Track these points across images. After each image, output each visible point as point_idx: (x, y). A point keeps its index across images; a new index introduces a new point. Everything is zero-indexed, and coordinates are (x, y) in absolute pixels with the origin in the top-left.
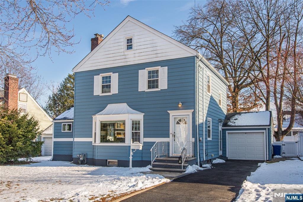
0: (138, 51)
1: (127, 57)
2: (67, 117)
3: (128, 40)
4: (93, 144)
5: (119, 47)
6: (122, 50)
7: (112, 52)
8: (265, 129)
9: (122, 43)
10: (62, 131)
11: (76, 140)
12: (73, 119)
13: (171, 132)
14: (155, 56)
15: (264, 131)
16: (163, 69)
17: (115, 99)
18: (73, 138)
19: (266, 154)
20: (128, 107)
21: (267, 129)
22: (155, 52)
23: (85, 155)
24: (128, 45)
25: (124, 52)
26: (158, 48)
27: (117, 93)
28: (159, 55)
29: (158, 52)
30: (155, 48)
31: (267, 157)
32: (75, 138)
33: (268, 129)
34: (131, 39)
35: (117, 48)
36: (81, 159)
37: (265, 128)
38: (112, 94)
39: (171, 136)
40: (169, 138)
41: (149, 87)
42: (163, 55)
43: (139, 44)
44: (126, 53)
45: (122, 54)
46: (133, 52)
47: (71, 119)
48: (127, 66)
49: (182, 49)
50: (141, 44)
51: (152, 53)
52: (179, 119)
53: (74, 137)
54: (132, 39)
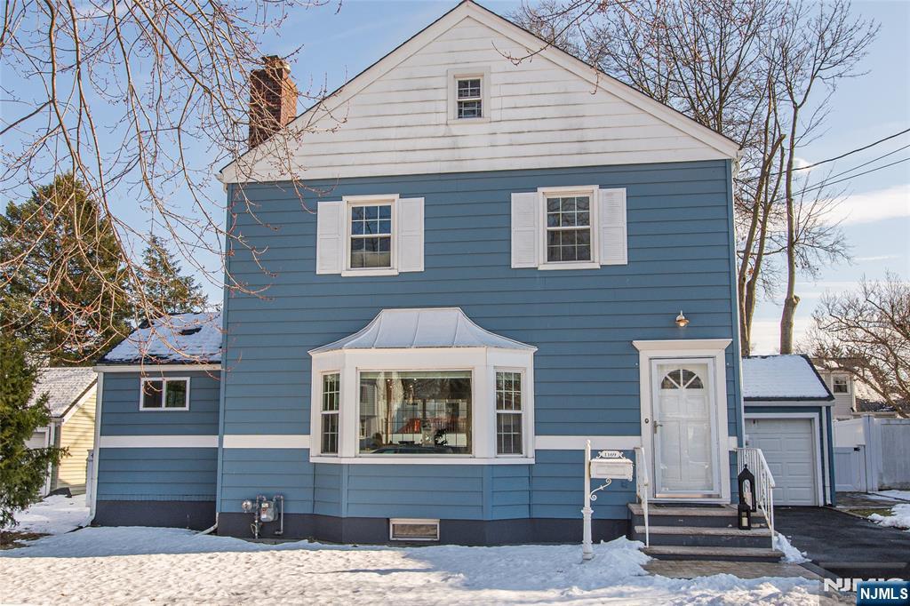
0: (507, 127)
1: (461, 142)
2: (163, 352)
3: (463, 84)
4: (312, 460)
5: (428, 107)
6: (442, 118)
7: (396, 121)
8: (819, 409)
9: (442, 94)
10: (142, 408)
11: (232, 442)
12: (219, 362)
13: (645, 413)
14: (576, 147)
15: (815, 415)
16: (611, 194)
17: (410, 292)
18: (217, 437)
19: (824, 487)
20: (469, 323)
21: (824, 409)
22: (576, 135)
23: (278, 501)
24: (460, 103)
25: (447, 125)
26: (586, 122)
27: (422, 269)
28: (592, 147)
29: (589, 135)
30: (574, 122)
31: (825, 496)
32: (225, 436)
33: (827, 407)
34: (476, 83)
35: (418, 107)
36: (264, 516)
37: (820, 405)
38: (397, 274)
39: (646, 429)
40: (640, 435)
41: (552, 256)
42: (610, 146)
43: (508, 102)
44: (455, 130)
45: (442, 130)
46: (486, 128)
47: (182, 363)
48: (463, 176)
49: (682, 134)
50: (519, 102)
51: (566, 136)
52: (672, 370)
53: (220, 433)
54: (479, 81)
